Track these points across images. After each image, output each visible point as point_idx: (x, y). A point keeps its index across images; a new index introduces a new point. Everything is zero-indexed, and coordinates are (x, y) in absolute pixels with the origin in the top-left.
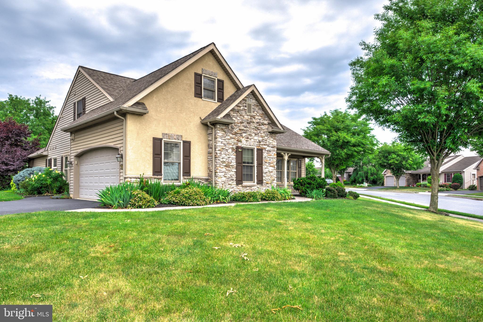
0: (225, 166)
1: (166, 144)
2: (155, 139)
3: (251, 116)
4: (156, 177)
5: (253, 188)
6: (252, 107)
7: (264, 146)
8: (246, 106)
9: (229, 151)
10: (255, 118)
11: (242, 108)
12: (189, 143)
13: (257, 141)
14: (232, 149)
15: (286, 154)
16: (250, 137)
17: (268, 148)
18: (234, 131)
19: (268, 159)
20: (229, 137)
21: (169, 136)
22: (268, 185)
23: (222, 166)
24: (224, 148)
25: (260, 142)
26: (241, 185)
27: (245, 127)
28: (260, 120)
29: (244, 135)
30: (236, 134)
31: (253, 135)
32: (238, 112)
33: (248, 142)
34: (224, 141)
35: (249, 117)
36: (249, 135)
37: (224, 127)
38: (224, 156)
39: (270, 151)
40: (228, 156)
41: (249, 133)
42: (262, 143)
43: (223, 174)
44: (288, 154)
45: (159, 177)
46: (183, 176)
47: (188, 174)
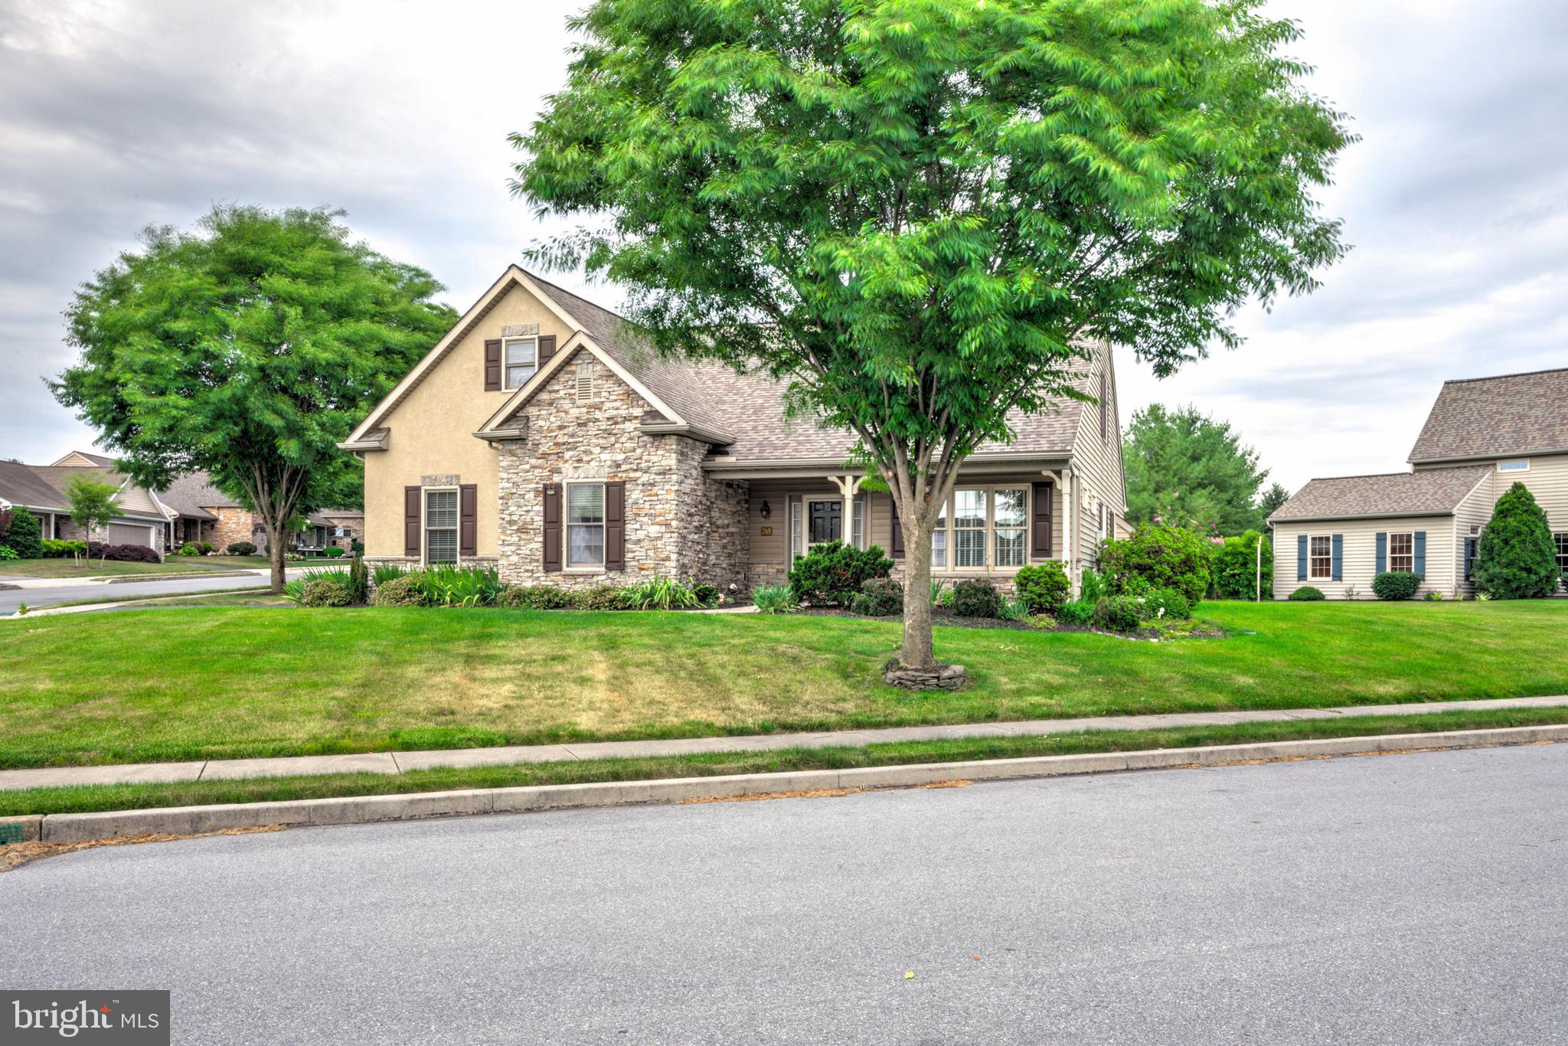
0: (518, 530)
1: (431, 496)
2: (408, 490)
3: (590, 407)
4: (410, 558)
5: (595, 579)
6: (593, 383)
7: (632, 475)
8: (573, 387)
9: (526, 497)
10: (600, 409)
11: (562, 393)
12: (474, 487)
13: (609, 463)
14: (536, 490)
15: (849, 479)
16: (585, 458)
17: (645, 478)
18: (540, 452)
19: (647, 505)
20: (527, 467)
21: (434, 480)
22: (643, 572)
23: (508, 532)
24: (514, 491)
25: (619, 466)
26: (558, 573)
27: (572, 436)
28: (617, 409)
29: (568, 455)
30: (544, 456)
31: (597, 450)
32: (551, 404)
33: (580, 470)
34: (514, 476)
35: (584, 410)
36: (585, 452)
37: (514, 447)
38: (512, 509)
39: (653, 485)
40: (525, 509)
41: (582, 448)
42: (624, 467)
43: (513, 548)
44: (856, 478)
45: (416, 558)
46: (461, 554)
47: (471, 551)
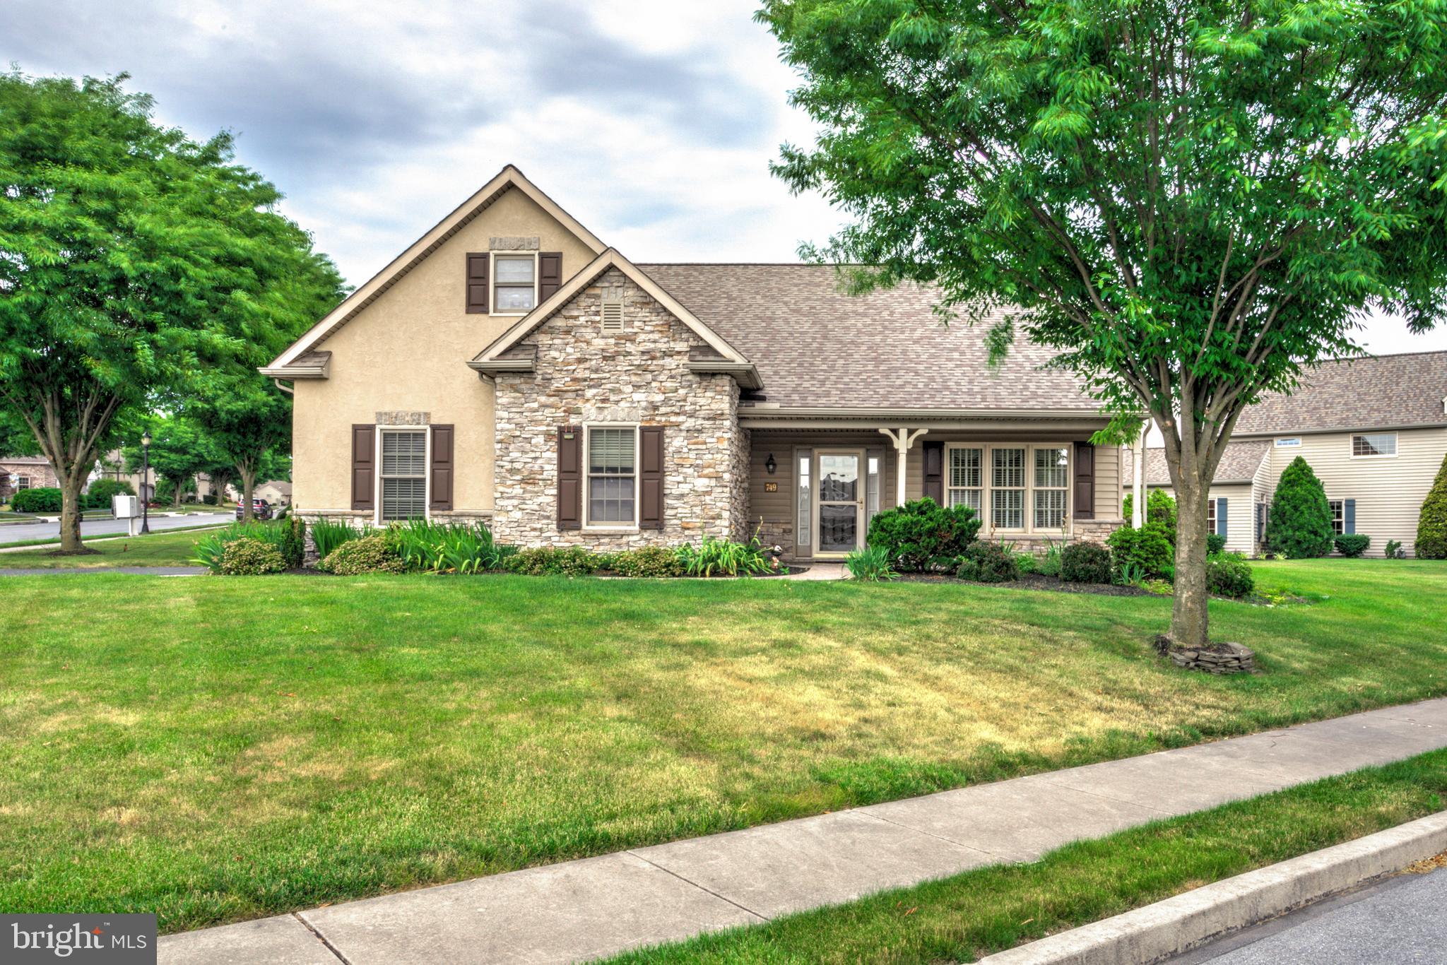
0: (523, 481)
1: (387, 436)
2: (356, 429)
3: (619, 338)
4: (359, 512)
5: (625, 539)
6: (623, 310)
7: (673, 419)
8: (597, 313)
9: (533, 441)
10: (633, 341)
11: (582, 320)
12: (449, 429)
13: (644, 404)
14: (548, 436)
15: (903, 432)
16: (613, 398)
17: (690, 423)
18: (553, 388)
19: (692, 455)
20: (535, 405)
21: (395, 418)
22: (687, 532)
23: (509, 483)
24: (518, 433)
25: (656, 408)
26: (576, 532)
27: (596, 371)
28: (655, 342)
29: (589, 393)
30: (559, 393)
31: (629, 389)
32: (568, 332)
33: (606, 412)
34: (517, 416)
35: (612, 341)
36: (611, 390)
37: (517, 381)
38: (514, 455)
39: (700, 431)
40: (533, 455)
41: (609, 386)
42: (663, 410)
43: (515, 502)
44: (910, 432)
45: (367, 512)
46: (432, 508)
47: (445, 505)
